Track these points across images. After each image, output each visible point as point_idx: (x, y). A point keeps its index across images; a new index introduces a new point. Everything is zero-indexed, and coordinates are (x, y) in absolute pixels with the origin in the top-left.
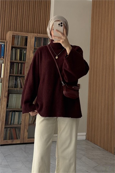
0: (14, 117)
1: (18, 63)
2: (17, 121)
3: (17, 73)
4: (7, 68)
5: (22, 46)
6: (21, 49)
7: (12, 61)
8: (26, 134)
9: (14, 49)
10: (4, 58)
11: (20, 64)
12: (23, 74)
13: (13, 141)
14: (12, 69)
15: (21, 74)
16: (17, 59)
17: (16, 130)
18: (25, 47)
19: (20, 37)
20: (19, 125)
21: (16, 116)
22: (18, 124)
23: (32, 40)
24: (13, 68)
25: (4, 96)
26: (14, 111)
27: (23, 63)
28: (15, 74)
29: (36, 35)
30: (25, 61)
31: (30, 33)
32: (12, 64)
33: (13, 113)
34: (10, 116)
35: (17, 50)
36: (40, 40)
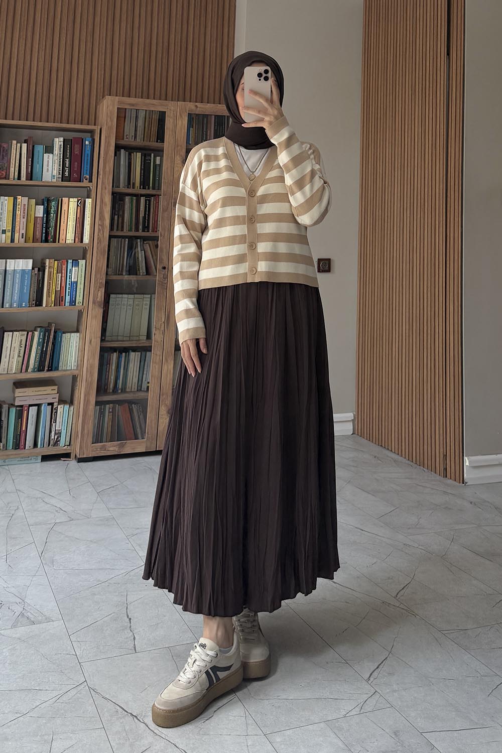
0: (126, 369)
1: (138, 196)
2: (135, 380)
3: (133, 227)
4: (101, 213)
5: (148, 144)
6: (146, 152)
7: (117, 190)
8: (165, 421)
9: (122, 151)
10: (91, 181)
11: (143, 199)
12: (153, 231)
13: (122, 446)
14: (116, 217)
15: (148, 231)
16: (134, 184)
17: (131, 411)
18: (159, 145)
19: (142, 115)
20: (141, 395)
21: (131, 365)
22: (139, 389)
23: (179, 123)
24: (121, 213)
25: (94, 302)
26: (126, 350)
27: (154, 195)
28: (126, 233)
29: (191, 106)
30: (159, 188)
31: (172, 101)
32: (117, 199)
33: (124, 354)
34: (114, 366)
35: (132, 154)
36: (205, 122)
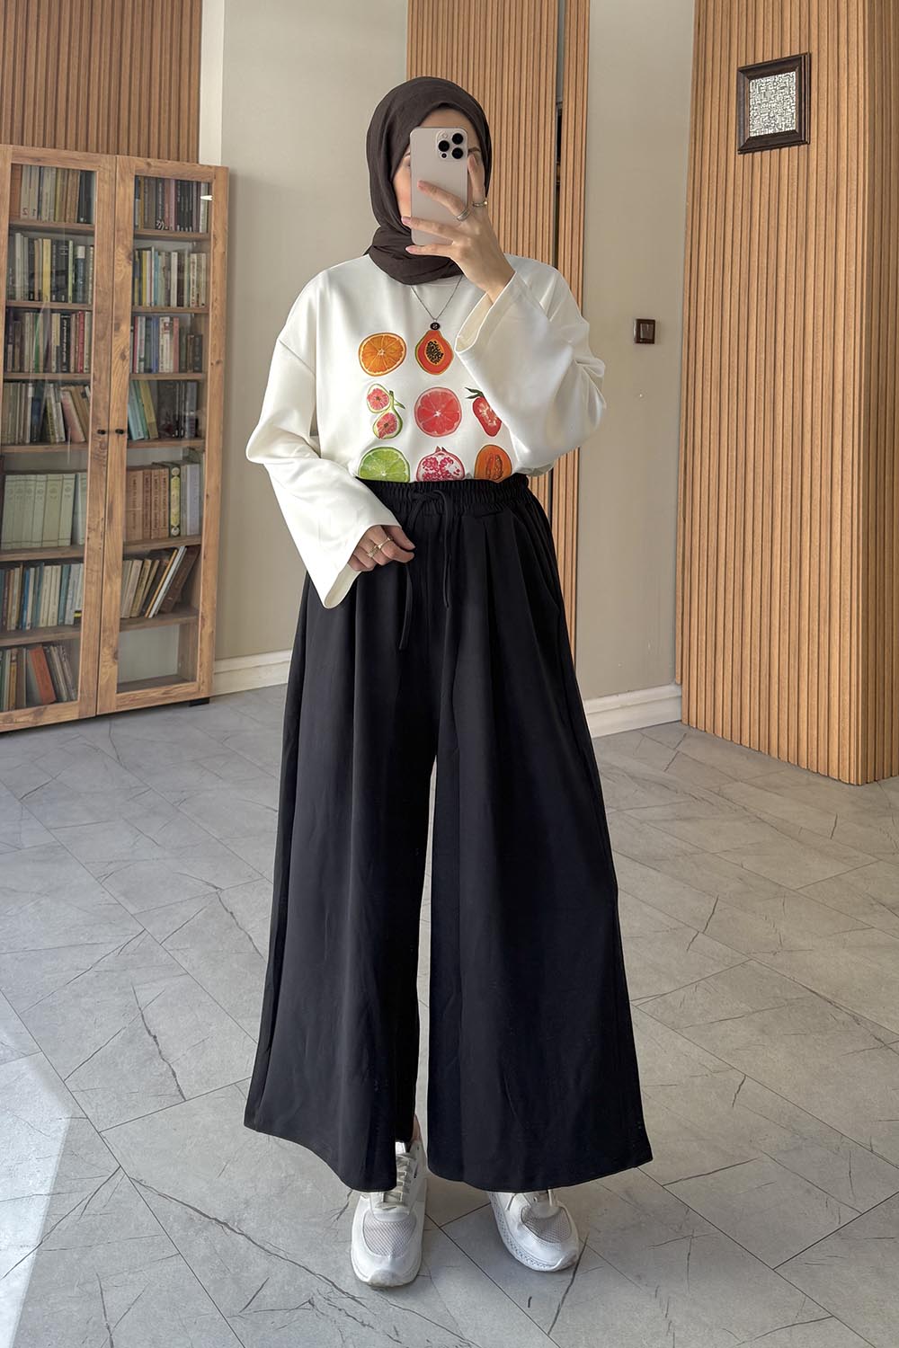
0: (37, 594)
1: (49, 313)
2: (54, 609)
3: (41, 364)
5: (63, 225)
6: (61, 237)
7: (13, 303)
8: (109, 672)
9: (18, 236)
11: (56, 318)
12: (75, 372)
13: (39, 713)
15: (68, 371)
16: (40, 294)
17: (48, 657)
18: (86, 227)
20: (68, 634)
21: (45, 586)
22: (61, 625)
23: (120, 191)
24: (18, 340)
26: (37, 564)
27: (75, 312)
28: (29, 374)
29: (139, 163)
30: (85, 301)
33: (32, 569)
34: (16, 590)
35: (35, 242)
36: (160, 190)
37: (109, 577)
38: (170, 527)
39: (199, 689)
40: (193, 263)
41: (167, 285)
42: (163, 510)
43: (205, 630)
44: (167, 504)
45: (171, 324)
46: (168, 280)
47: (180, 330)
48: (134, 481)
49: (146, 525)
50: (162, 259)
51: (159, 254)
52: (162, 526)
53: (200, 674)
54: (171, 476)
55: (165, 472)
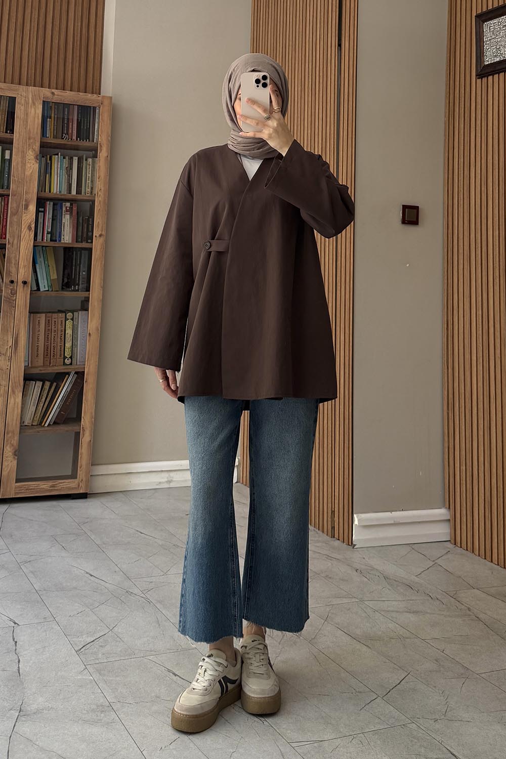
8: (11, 466)
18: (8, 136)
23: (32, 111)
29: (46, 92)
31: (27, 85)
36: (66, 113)
37: (13, 392)
38: (65, 358)
39: (79, 486)
40: (90, 165)
41: (69, 180)
42: (59, 344)
43: (86, 439)
44: (63, 339)
45: (71, 208)
46: (70, 176)
47: (77, 212)
48: (39, 321)
49: (47, 355)
50: (66, 162)
51: (64, 158)
52: (58, 356)
53: (81, 473)
54: (66, 319)
55: (62, 315)
